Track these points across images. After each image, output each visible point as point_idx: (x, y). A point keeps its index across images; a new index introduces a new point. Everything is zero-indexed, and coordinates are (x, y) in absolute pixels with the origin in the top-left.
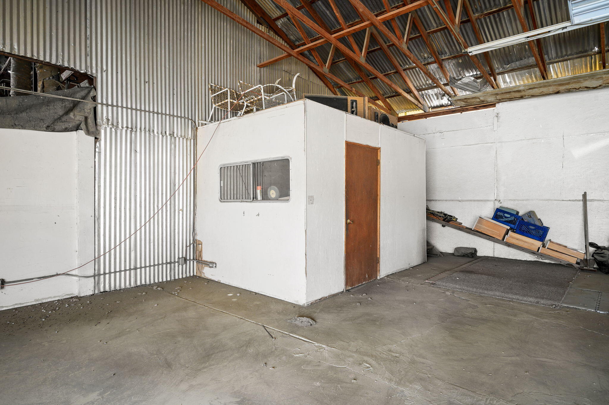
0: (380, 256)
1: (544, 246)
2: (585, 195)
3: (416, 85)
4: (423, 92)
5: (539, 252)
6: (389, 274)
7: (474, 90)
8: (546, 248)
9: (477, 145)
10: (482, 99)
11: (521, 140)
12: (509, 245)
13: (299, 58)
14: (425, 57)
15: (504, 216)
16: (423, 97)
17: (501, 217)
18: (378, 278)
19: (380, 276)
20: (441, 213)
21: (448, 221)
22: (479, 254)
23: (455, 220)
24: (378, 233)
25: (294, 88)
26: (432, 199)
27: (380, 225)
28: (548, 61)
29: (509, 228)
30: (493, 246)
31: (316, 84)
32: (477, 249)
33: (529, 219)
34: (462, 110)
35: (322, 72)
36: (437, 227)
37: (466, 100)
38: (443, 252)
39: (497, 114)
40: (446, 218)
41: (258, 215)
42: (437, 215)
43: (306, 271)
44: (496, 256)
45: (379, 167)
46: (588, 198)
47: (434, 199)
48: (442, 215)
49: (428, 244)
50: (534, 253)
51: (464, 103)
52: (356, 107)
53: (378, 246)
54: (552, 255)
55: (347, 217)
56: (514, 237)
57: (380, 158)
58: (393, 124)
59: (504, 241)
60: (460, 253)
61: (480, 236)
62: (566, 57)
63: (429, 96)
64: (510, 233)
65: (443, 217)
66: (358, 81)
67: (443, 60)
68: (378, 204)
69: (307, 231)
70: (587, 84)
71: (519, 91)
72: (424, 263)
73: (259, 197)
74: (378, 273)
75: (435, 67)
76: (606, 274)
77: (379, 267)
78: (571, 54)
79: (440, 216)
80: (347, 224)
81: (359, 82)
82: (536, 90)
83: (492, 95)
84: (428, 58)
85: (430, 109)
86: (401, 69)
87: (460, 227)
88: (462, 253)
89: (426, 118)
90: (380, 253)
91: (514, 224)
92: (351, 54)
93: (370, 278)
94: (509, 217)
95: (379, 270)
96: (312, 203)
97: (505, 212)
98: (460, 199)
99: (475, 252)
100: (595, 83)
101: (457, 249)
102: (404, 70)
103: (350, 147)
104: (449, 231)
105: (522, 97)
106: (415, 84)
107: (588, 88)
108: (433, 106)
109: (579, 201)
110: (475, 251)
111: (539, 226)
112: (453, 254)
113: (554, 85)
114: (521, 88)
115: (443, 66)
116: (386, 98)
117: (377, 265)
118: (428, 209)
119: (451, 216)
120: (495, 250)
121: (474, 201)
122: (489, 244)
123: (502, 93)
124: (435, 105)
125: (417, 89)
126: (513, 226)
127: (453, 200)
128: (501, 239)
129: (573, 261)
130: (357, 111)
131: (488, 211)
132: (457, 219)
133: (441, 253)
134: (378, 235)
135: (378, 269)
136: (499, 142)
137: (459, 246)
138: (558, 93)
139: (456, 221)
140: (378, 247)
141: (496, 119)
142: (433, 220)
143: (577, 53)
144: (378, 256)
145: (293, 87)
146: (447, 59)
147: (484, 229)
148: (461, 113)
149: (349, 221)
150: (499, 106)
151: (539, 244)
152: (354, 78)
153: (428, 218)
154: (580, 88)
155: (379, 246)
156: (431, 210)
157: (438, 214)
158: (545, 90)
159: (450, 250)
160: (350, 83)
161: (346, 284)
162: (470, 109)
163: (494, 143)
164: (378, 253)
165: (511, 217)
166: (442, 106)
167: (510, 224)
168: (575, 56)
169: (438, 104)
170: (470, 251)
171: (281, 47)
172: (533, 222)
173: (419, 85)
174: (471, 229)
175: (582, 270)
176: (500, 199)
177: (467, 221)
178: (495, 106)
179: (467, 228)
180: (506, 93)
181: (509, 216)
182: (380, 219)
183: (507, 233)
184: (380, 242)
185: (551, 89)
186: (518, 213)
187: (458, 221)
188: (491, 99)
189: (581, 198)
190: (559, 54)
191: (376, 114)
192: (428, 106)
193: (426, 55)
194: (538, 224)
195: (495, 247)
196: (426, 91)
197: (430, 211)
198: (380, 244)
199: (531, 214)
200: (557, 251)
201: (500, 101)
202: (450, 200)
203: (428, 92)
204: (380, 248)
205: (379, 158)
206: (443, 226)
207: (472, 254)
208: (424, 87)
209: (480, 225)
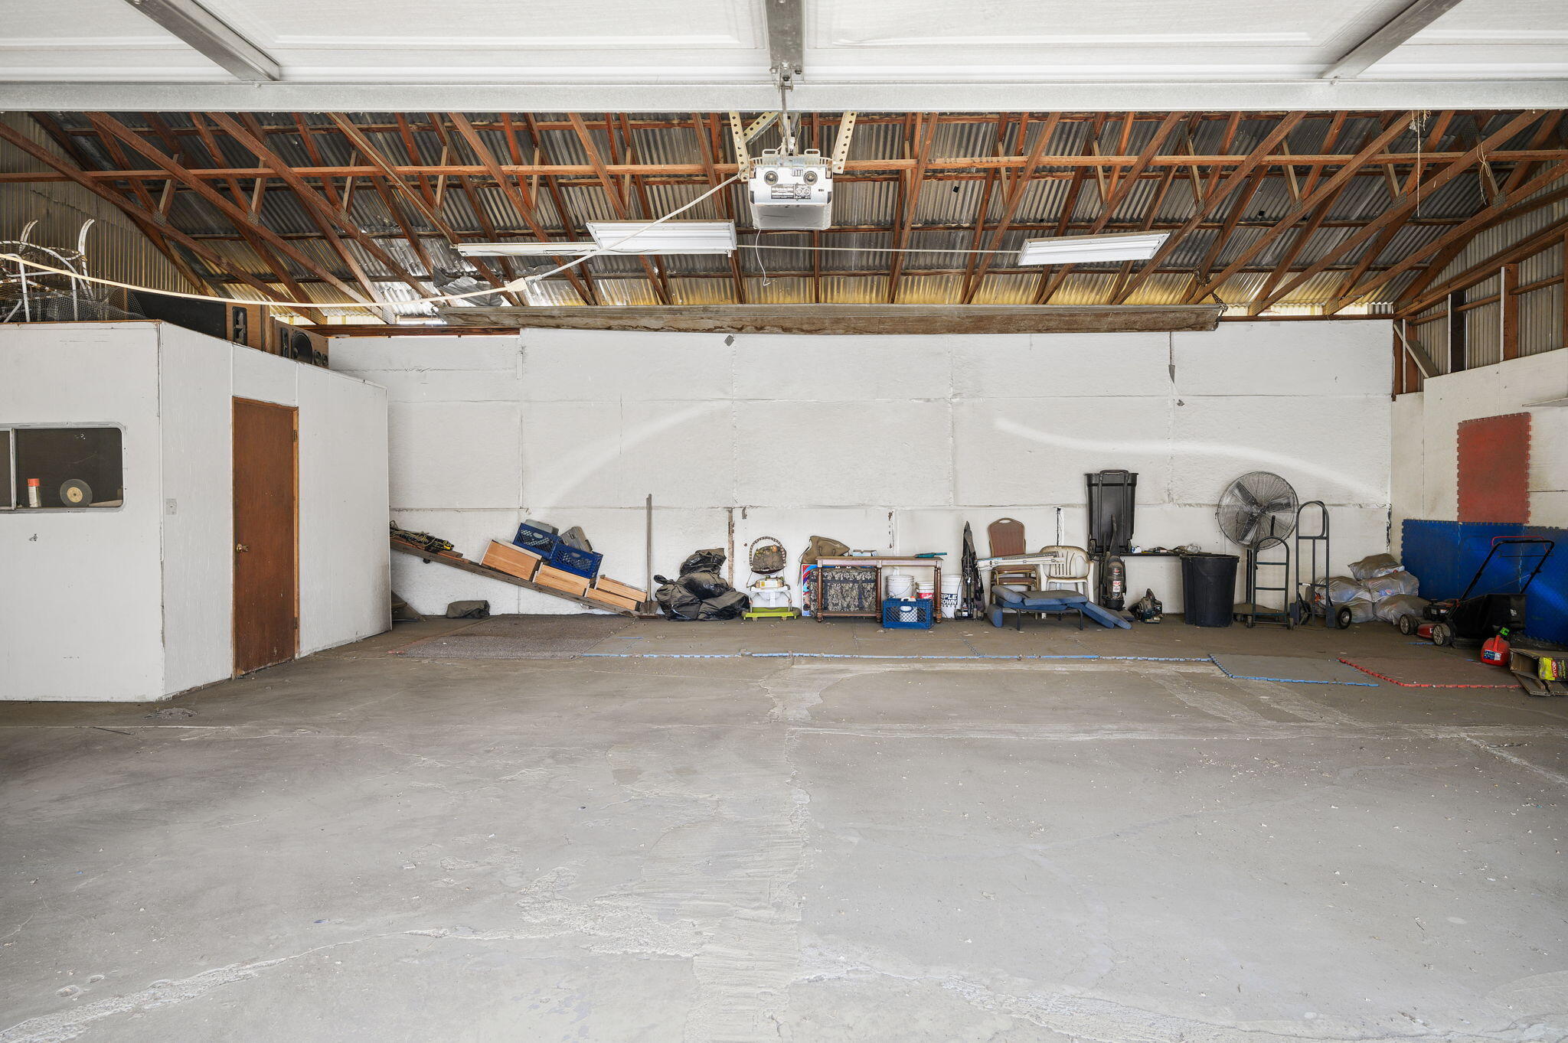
0: (299, 614)
1: (592, 586)
2: (649, 499)
3: (366, 269)
4: (383, 284)
5: (585, 596)
6: (317, 650)
7: (479, 302)
8: (595, 588)
9: (489, 403)
10: (493, 318)
11: (561, 400)
12: (540, 588)
13: (98, 190)
14: (384, 222)
15: (534, 537)
16: (383, 293)
17: (529, 539)
18: (297, 656)
19: (299, 654)
20: (422, 535)
21: (436, 551)
22: (494, 611)
23: (449, 548)
24: (296, 570)
25: (83, 254)
26: (402, 506)
27: (298, 555)
28: (594, 274)
29: (539, 557)
30: (517, 594)
31: (118, 227)
32: (490, 602)
33: (572, 540)
34: (460, 331)
35: (150, 221)
36: (414, 564)
37: (465, 317)
38: (427, 614)
39: (523, 348)
40: (431, 545)
41: (35, 538)
42: (414, 539)
43: (163, 637)
44: (523, 612)
45: (295, 444)
46: (653, 504)
47: (407, 506)
48: (423, 539)
49: (394, 596)
50: (578, 599)
51: (463, 321)
52: (245, 323)
53: (296, 595)
54: (604, 600)
55: (238, 538)
56: (550, 574)
57: (298, 427)
58: (319, 353)
59: (534, 581)
60: (459, 611)
61: (493, 577)
62: (618, 274)
63: (395, 292)
64: (542, 566)
65: (425, 543)
66: (229, 235)
67: (419, 235)
68: (295, 516)
69: (165, 564)
70: (645, 322)
71: (553, 317)
72: (386, 632)
73: (34, 500)
74: (296, 648)
75: (405, 244)
76: (669, 620)
77: (299, 637)
78: (624, 271)
79: (420, 542)
80: (237, 553)
81: (232, 239)
82: (577, 319)
83: (510, 315)
84: (392, 225)
85: (398, 317)
86: (333, 234)
87: (457, 562)
88: (462, 611)
89: (390, 337)
90: (299, 609)
91: (549, 551)
92: (230, 207)
93: (281, 656)
94: (541, 539)
95: (299, 642)
96: (173, 513)
97: (534, 530)
98: (458, 506)
99: (485, 608)
100: (653, 323)
101: (452, 606)
102: (342, 237)
103: (243, 408)
104: (438, 570)
105: (558, 327)
106: (365, 266)
107: (648, 329)
108: (403, 312)
109: (643, 508)
110: (486, 605)
111: (585, 553)
112: (446, 617)
113: (603, 317)
114: (556, 313)
115: (421, 247)
116: (299, 281)
117: (294, 631)
118: (393, 529)
119: (442, 541)
120: (521, 601)
121: (485, 509)
122: (510, 590)
123: (526, 316)
124: (409, 312)
125: (369, 277)
126: (546, 554)
127: (444, 509)
128: (527, 578)
129: (631, 606)
130: (246, 331)
131: (508, 532)
132: (453, 546)
133: (424, 616)
134: (296, 574)
135: (296, 639)
136: (526, 401)
137: (457, 600)
138: (609, 328)
139: (451, 549)
140: (296, 598)
141: (520, 356)
142: (405, 551)
143: (633, 271)
144: (296, 615)
145: (79, 252)
146: (427, 236)
147: (500, 562)
148: (460, 336)
149: (240, 547)
150: (525, 333)
151: (585, 582)
152: (220, 228)
153: (394, 546)
154: (638, 326)
155: (298, 595)
156: (401, 530)
157: (416, 537)
158: (590, 321)
159: (441, 610)
160: (210, 235)
161: (237, 665)
162: (475, 331)
163: (518, 401)
164: (296, 610)
165: (544, 538)
166: (422, 315)
167: (541, 552)
168: (630, 274)
169: (415, 311)
170: (477, 607)
171: (57, 166)
172: (576, 547)
173: (373, 269)
174: (477, 564)
175: (641, 618)
176: (529, 506)
177: (471, 549)
178: (519, 333)
179: (471, 563)
180: (533, 316)
181: (540, 536)
182: (298, 543)
183: (537, 568)
184: (298, 588)
185: (599, 322)
186: (555, 531)
187: (454, 549)
188: (509, 322)
189: (644, 504)
190: (609, 267)
191: (284, 332)
192: (393, 310)
193: (386, 221)
194: (585, 548)
195: (521, 596)
196: (389, 283)
197: (400, 533)
198: (298, 592)
199: (575, 532)
200: (609, 592)
201: (524, 326)
202: (438, 510)
203: (392, 285)
204: (298, 598)
205: (295, 428)
206: (426, 561)
207: (480, 611)
208: (383, 274)
209: (492, 555)
